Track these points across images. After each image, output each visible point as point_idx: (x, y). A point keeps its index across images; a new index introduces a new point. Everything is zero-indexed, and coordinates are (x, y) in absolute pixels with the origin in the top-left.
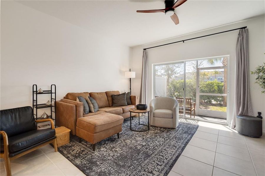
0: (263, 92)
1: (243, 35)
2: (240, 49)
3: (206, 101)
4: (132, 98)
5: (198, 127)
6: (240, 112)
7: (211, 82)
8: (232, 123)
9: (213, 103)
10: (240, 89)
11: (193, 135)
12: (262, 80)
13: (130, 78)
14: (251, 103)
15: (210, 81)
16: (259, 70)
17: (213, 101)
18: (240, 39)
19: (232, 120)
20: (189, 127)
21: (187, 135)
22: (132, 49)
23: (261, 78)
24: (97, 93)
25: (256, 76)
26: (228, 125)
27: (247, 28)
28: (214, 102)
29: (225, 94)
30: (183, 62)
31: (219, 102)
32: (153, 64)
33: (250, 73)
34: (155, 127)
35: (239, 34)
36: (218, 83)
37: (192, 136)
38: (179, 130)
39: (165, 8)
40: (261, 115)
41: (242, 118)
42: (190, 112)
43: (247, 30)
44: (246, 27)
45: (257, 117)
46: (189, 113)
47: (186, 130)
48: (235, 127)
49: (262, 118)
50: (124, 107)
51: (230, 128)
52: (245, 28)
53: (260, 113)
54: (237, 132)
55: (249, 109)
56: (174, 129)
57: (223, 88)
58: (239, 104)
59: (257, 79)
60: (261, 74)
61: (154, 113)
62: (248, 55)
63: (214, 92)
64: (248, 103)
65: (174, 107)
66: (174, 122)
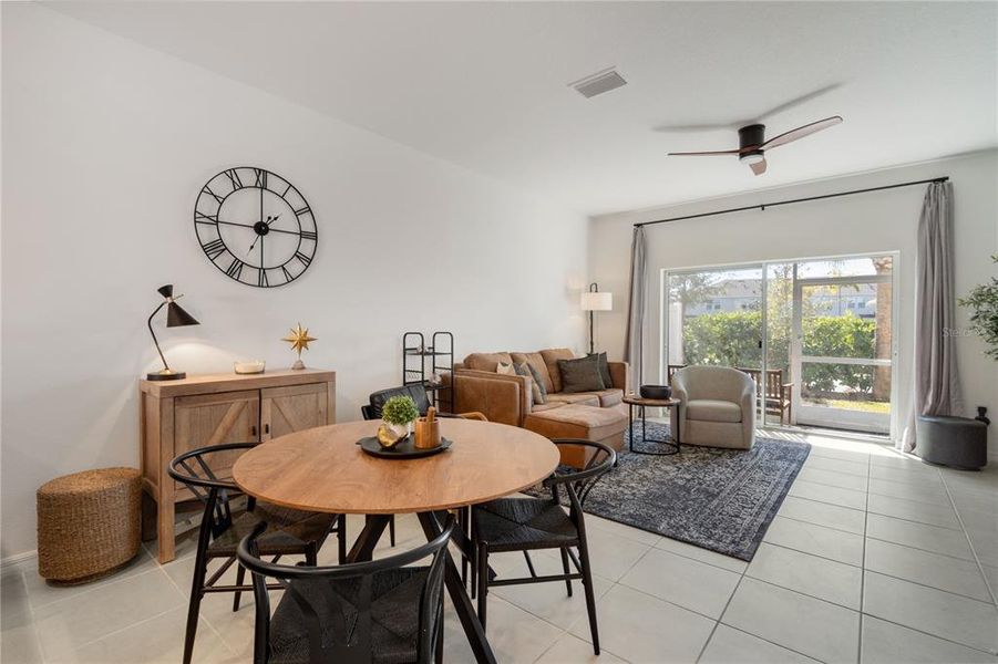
0: (989, 353)
1: (936, 200)
2: (931, 239)
3: (813, 383)
4: (613, 368)
5: (808, 448)
6: (927, 408)
7: (833, 319)
8: (904, 439)
9: (836, 390)
10: (928, 344)
11: (801, 463)
12: (988, 322)
13: (592, 312)
14: (958, 382)
15: (829, 319)
16: (981, 296)
17: (836, 383)
18: (928, 210)
19: (906, 430)
20: (787, 448)
21: (787, 463)
22: (596, 222)
23: (985, 317)
24: (526, 354)
25: (971, 311)
26: (893, 445)
27: (949, 181)
28: (840, 387)
29: (883, 361)
30: (760, 266)
31: (858, 389)
32: (662, 271)
33: (957, 302)
34: (693, 446)
35: (928, 197)
36: (857, 325)
37: (802, 465)
38: (760, 455)
39: (738, 148)
40: (987, 415)
41: (933, 420)
42: (779, 411)
43: (949, 185)
44: (947, 178)
45: (977, 419)
46: (778, 414)
47: (778, 453)
48: (913, 447)
49: (988, 422)
50: (601, 393)
51: (902, 451)
52: (943, 180)
53: (982, 410)
54: (920, 459)
55: (953, 400)
56: (745, 450)
57: (874, 340)
58: (925, 386)
59: (973, 319)
60: (985, 307)
61: (688, 409)
62: (953, 253)
63: (840, 352)
64: (952, 383)
65: (745, 392)
66: (747, 434)
